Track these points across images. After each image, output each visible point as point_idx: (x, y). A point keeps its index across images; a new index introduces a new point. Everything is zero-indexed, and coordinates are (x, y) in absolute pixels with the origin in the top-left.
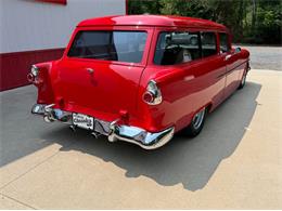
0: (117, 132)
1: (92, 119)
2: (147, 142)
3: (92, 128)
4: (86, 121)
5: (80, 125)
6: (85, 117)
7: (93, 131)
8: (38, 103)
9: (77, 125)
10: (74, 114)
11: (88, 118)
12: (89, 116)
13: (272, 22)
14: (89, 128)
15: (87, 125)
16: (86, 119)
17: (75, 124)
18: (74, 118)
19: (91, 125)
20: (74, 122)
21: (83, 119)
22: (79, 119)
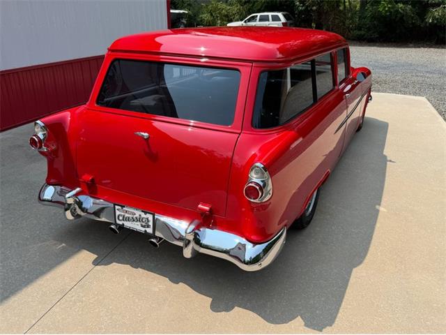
0: (197, 241)
1: (150, 217)
2: (247, 259)
3: (150, 230)
4: (139, 220)
5: (128, 224)
6: (138, 213)
7: (153, 236)
8: (49, 184)
9: (123, 224)
10: (117, 207)
11: (143, 215)
12: (146, 213)
13: (393, 8)
14: (146, 231)
15: (142, 226)
16: (140, 215)
17: (121, 223)
18: (118, 213)
19: (148, 226)
20: (119, 219)
21: (135, 216)
22: (127, 215)
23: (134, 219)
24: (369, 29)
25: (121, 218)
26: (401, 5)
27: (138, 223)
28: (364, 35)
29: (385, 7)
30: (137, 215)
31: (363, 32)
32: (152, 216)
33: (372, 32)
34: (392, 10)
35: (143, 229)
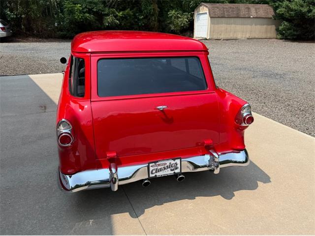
1: (178, 161)
3: (177, 171)
5: (159, 174)
6: (168, 162)
7: (181, 173)
9: (156, 176)
10: (151, 165)
11: (172, 162)
12: (174, 160)
13: (83, 16)
14: (174, 172)
15: (172, 170)
16: (170, 163)
17: (154, 175)
18: (151, 169)
19: (176, 169)
20: (152, 173)
21: (166, 165)
22: (159, 167)
23: (165, 168)
24: (68, 30)
25: (154, 171)
26: (88, 15)
27: (169, 169)
28: (66, 34)
29: (79, 16)
30: (168, 164)
31: (65, 33)
32: (179, 160)
33: (71, 32)
34: (83, 18)
35: (173, 172)
